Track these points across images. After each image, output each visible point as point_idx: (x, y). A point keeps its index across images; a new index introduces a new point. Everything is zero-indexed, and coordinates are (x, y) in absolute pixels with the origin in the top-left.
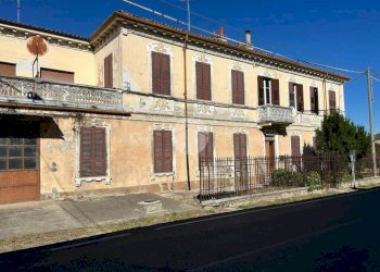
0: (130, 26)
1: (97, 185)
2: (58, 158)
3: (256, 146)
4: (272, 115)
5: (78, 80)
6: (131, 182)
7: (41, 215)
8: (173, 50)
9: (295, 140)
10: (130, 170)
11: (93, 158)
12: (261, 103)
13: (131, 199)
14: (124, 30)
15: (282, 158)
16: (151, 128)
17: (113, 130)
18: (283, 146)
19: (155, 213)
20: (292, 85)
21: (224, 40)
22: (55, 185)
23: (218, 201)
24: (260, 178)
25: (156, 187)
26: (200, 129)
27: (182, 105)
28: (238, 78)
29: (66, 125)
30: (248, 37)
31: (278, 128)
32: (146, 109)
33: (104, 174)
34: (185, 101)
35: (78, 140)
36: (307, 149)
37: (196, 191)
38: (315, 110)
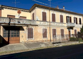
0: (38, 7)
1: (31, 40)
2: (23, 34)
3: (66, 32)
4: (70, 25)
5: (27, 19)
6: (38, 40)
7: (20, 46)
8: (47, 11)
9: (75, 31)
10: (38, 37)
11: (30, 35)
12: (67, 22)
13: (38, 43)
14: (36, 8)
15: (72, 35)
17: (34, 29)
18: (72, 32)
19: (43, 46)
20: (74, 18)
21: (58, 8)
22: (23, 40)
23: (57, 44)
24: (67, 39)
25: (43, 41)
26: (53, 28)
27: (49, 23)
28: (61, 17)
29: (25, 28)
30: (64, 7)
32: (41, 24)
33: (33, 38)
34: (50, 22)
35: (27, 31)
36: (78, 33)
37: (52, 42)
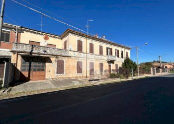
0: (72, 33)
1: (61, 76)
2: (51, 68)
3: (106, 66)
4: (110, 58)
5: (57, 47)
6: (71, 76)
7: (46, 84)
8: (83, 40)
9: (117, 65)
10: (70, 72)
11: (60, 69)
12: (107, 54)
13: (70, 80)
14: (70, 34)
15: (113, 70)
16: (76, 61)
17: (66, 61)
18: (113, 67)
19: (77, 85)
20: (116, 50)
21: (97, 37)
22: (49, 76)
23: (95, 82)
24: (107, 75)
25: (77, 77)
26: (90, 61)
27: (85, 55)
28: (101, 48)
29: (53, 59)
30: (104, 36)
31: (112, 62)
32: (75, 55)
33: (63, 73)
34: (86, 53)
35: (56, 63)
36: (120, 68)
37: (89, 79)
38: (122, 57)
